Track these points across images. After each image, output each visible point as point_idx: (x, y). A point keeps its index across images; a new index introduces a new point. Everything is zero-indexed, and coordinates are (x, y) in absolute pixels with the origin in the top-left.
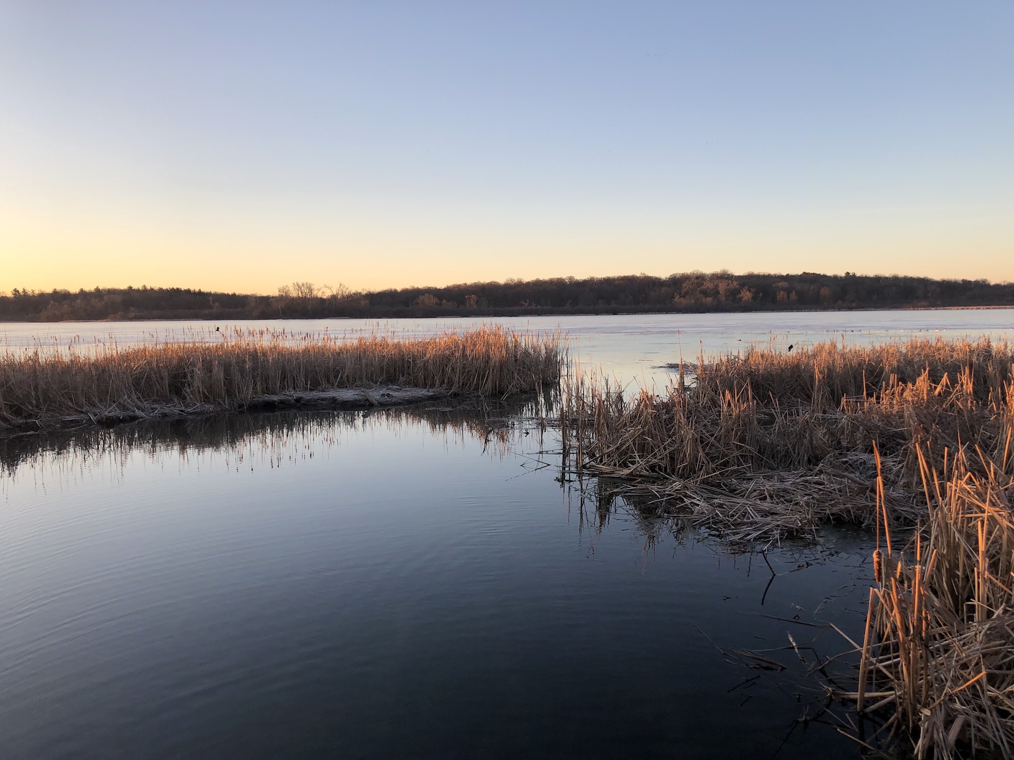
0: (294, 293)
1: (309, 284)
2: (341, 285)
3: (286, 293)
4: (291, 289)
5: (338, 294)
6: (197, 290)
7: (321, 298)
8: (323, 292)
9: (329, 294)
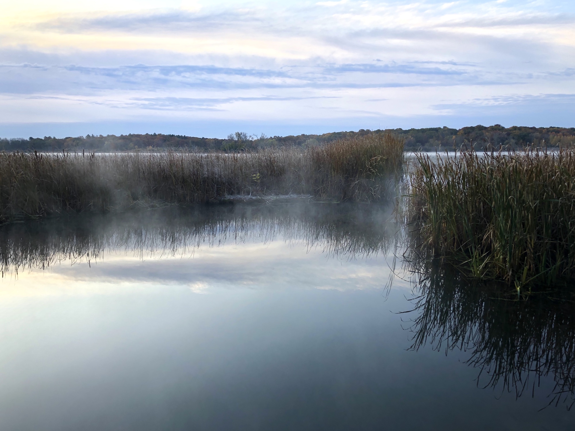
0: (236, 139)
2: (263, 134)
3: (232, 138)
4: (234, 136)
5: (260, 139)
6: (183, 136)
7: (251, 141)
9: (256, 139)
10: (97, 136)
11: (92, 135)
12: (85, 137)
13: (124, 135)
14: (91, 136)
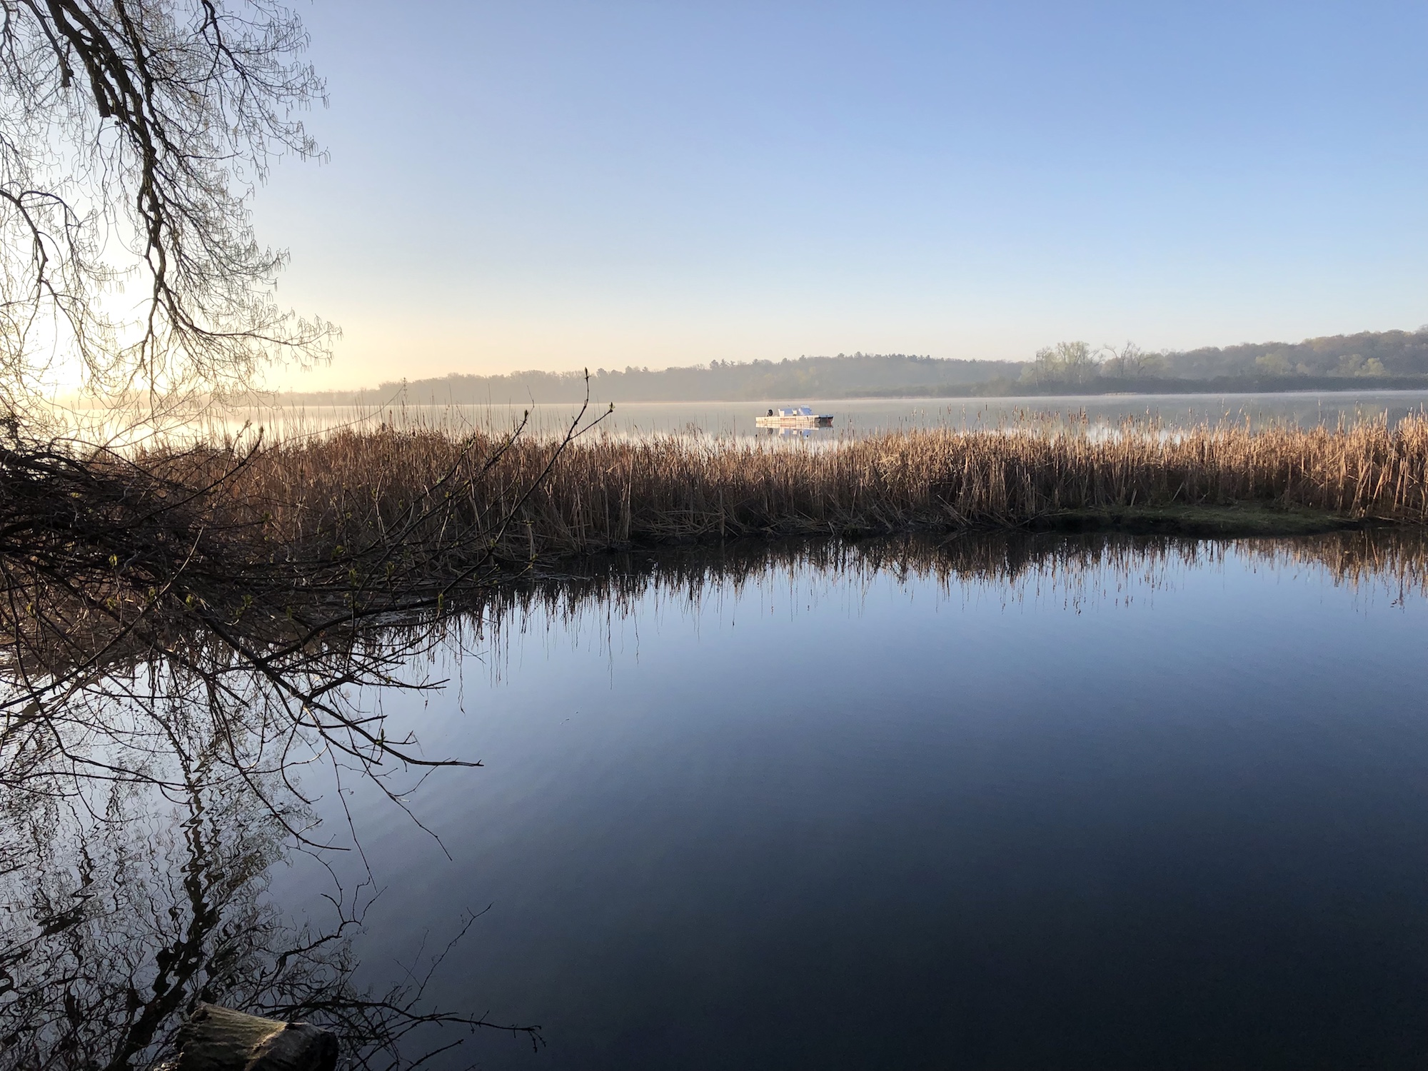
0: (1059, 359)
1: (1078, 344)
2: (1129, 345)
3: (1046, 357)
4: (1055, 351)
5: (1123, 358)
6: (925, 356)
7: (1097, 364)
8: (1102, 356)
9: (1111, 358)
10: (732, 363)
11: (723, 361)
12: (707, 367)
13: (790, 358)
14: (720, 362)
